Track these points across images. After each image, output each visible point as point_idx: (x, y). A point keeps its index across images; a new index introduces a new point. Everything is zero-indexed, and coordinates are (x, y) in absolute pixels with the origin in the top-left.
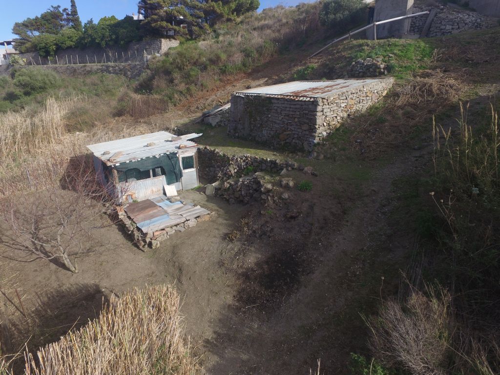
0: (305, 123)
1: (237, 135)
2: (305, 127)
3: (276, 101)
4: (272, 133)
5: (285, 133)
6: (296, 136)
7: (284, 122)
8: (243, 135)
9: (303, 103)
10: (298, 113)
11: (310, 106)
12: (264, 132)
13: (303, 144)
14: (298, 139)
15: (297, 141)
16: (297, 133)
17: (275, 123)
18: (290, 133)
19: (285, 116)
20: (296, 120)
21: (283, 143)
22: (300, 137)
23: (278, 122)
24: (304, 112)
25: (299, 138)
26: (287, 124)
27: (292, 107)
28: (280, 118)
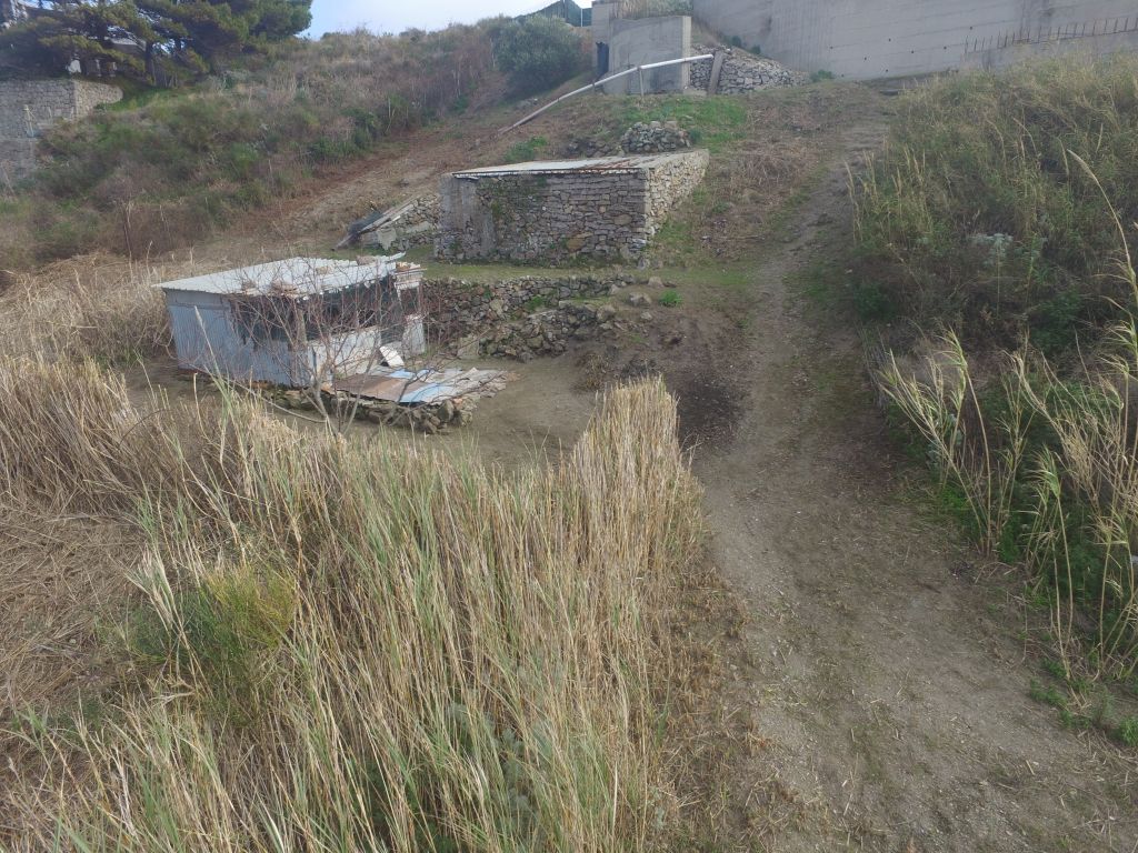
0: (622, 213)
1: (461, 256)
2: (622, 220)
3: (556, 180)
4: (550, 240)
5: (579, 236)
6: (602, 239)
7: (575, 216)
8: (478, 254)
9: (617, 179)
10: (607, 197)
11: (631, 183)
12: (533, 241)
13: (618, 250)
14: (607, 244)
15: (606, 248)
16: (605, 232)
17: (557, 220)
18: (590, 234)
19: (577, 205)
20: (603, 209)
21: (574, 255)
22: (612, 239)
23: (564, 217)
24: (620, 193)
25: (610, 242)
26: (583, 220)
27: (592, 187)
28: (567, 211)
